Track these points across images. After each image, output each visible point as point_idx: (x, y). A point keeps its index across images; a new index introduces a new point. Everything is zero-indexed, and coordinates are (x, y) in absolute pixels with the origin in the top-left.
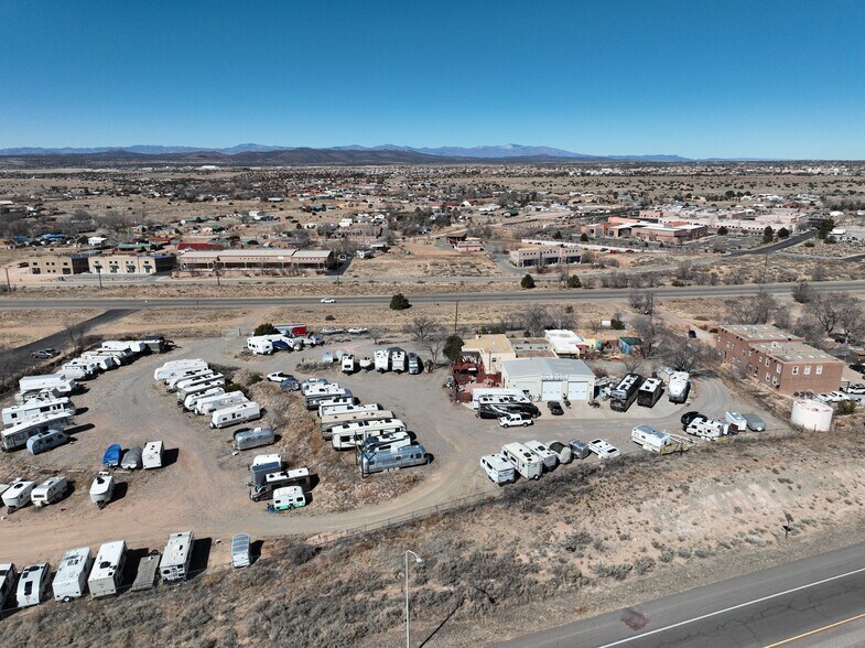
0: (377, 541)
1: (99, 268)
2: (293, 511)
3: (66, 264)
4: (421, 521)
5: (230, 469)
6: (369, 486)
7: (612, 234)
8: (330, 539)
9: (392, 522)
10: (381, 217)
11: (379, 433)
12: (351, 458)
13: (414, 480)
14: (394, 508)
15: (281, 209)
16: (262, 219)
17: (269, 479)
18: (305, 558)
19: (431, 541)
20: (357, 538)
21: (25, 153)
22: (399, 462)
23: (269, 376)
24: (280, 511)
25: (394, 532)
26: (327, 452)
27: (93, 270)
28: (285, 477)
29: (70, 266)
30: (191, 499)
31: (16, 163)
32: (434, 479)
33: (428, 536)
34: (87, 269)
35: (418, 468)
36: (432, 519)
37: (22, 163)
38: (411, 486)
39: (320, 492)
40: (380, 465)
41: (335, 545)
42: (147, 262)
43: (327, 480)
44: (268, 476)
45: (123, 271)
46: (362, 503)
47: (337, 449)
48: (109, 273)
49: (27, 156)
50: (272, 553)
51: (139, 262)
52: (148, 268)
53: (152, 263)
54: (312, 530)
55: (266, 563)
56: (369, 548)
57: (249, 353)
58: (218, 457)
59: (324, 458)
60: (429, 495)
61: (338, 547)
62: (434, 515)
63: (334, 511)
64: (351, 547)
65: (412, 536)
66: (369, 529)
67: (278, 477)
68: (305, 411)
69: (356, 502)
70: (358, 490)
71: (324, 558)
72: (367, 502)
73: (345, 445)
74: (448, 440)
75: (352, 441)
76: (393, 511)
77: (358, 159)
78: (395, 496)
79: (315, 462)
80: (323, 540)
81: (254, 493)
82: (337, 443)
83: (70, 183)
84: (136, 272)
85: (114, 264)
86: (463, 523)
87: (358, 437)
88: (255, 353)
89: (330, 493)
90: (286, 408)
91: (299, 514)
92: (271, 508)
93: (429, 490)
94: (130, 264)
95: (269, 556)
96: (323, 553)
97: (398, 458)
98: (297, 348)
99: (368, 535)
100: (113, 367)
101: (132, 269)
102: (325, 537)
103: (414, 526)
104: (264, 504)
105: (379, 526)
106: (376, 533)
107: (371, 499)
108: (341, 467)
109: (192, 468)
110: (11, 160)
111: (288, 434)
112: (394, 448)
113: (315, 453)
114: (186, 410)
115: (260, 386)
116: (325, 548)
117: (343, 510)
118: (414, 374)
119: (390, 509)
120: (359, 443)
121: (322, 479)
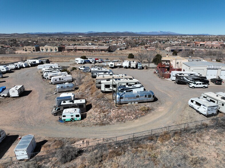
0: (124, 150)
1: (43, 50)
2: (73, 123)
3: (34, 48)
4: (157, 137)
5: (50, 99)
6: (120, 111)
7: (198, 46)
8: (90, 144)
9: (136, 135)
10: (125, 44)
11: (126, 84)
12: (110, 96)
13: (148, 110)
14: (136, 126)
15: (97, 43)
16: (92, 44)
17: (62, 103)
18: (69, 158)
19: (168, 154)
20: (110, 146)
21: (38, 33)
22: (138, 99)
23: (80, 68)
24: (65, 122)
25: (138, 143)
26: (97, 94)
27: (41, 50)
28: (71, 103)
29: (35, 49)
30: (23, 112)
31: (36, 36)
32: (160, 110)
33: (164, 149)
34: (39, 50)
35: (149, 103)
36: (165, 136)
37: (37, 36)
38: (146, 113)
39: (91, 113)
40: (127, 100)
41: (93, 150)
42: (56, 48)
43: (95, 107)
44: (62, 102)
45: (49, 51)
46: (115, 121)
47: (103, 92)
48: (45, 51)
49: (39, 34)
50: (47, 152)
51: (54, 48)
52: (56, 50)
53: (57, 49)
54: (80, 136)
55: (41, 159)
56: (118, 154)
57: (76, 64)
58: (47, 95)
59: (96, 96)
60: (159, 119)
61: (95, 151)
62: (166, 133)
63: (97, 124)
64: (105, 153)
65: (152, 148)
66: (119, 139)
67: (67, 103)
68: (91, 78)
69: (111, 120)
70: (113, 113)
71: (84, 159)
72: (118, 121)
73: (107, 90)
74: (163, 92)
75: (111, 88)
76: (135, 128)
77: (118, 35)
78: (136, 118)
79: (91, 98)
80: (85, 145)
81: (54, 111)
82: (103, 88)
83: (47, 39)
84: (53, 51)
85: (47, 49)
86: (189, 141)
87: (114, 86)
88: (78, 63)
89: (96, 114)
90: (83, 78)
91: (76, 124)
92: (60, 120)
93: (157, 116)
94: (51, 49)
95: (45, 154)
96: (84, 155)
97: (138, 97)
98: (93, 62)
99: (118, 144)
100: (27, 66)
101: (52, 50)
102: (88, 142)
103: (152, 140)
104: (57, 117)
105: (126, 138)
106: (124, 142)
107: (120, 119)
108: (104, 100)
109: (33, 98)
110: (35, 35)
111: (82, 87)
112: (135, 91)
113: (92, 94)
114: (43, 78)
115: (75, 71)
116: (86, 151)
117: (102, 124)
118: (140, 69)
119: (133, 126)
120: (115, 89)
121: (93, 106)
